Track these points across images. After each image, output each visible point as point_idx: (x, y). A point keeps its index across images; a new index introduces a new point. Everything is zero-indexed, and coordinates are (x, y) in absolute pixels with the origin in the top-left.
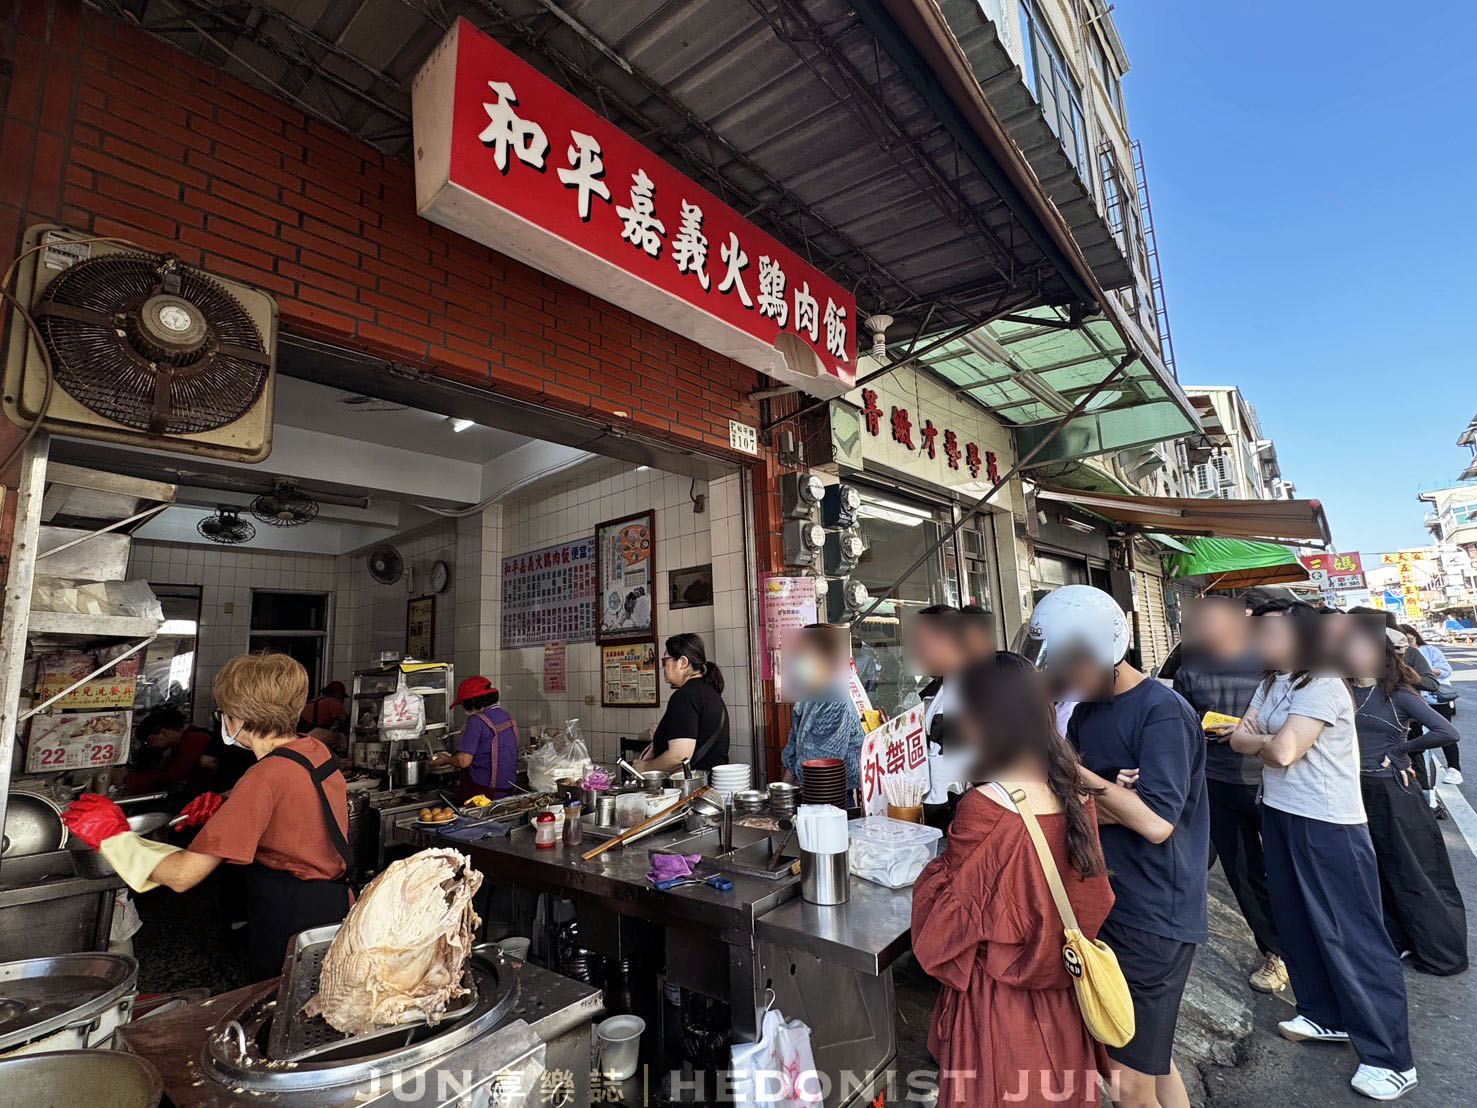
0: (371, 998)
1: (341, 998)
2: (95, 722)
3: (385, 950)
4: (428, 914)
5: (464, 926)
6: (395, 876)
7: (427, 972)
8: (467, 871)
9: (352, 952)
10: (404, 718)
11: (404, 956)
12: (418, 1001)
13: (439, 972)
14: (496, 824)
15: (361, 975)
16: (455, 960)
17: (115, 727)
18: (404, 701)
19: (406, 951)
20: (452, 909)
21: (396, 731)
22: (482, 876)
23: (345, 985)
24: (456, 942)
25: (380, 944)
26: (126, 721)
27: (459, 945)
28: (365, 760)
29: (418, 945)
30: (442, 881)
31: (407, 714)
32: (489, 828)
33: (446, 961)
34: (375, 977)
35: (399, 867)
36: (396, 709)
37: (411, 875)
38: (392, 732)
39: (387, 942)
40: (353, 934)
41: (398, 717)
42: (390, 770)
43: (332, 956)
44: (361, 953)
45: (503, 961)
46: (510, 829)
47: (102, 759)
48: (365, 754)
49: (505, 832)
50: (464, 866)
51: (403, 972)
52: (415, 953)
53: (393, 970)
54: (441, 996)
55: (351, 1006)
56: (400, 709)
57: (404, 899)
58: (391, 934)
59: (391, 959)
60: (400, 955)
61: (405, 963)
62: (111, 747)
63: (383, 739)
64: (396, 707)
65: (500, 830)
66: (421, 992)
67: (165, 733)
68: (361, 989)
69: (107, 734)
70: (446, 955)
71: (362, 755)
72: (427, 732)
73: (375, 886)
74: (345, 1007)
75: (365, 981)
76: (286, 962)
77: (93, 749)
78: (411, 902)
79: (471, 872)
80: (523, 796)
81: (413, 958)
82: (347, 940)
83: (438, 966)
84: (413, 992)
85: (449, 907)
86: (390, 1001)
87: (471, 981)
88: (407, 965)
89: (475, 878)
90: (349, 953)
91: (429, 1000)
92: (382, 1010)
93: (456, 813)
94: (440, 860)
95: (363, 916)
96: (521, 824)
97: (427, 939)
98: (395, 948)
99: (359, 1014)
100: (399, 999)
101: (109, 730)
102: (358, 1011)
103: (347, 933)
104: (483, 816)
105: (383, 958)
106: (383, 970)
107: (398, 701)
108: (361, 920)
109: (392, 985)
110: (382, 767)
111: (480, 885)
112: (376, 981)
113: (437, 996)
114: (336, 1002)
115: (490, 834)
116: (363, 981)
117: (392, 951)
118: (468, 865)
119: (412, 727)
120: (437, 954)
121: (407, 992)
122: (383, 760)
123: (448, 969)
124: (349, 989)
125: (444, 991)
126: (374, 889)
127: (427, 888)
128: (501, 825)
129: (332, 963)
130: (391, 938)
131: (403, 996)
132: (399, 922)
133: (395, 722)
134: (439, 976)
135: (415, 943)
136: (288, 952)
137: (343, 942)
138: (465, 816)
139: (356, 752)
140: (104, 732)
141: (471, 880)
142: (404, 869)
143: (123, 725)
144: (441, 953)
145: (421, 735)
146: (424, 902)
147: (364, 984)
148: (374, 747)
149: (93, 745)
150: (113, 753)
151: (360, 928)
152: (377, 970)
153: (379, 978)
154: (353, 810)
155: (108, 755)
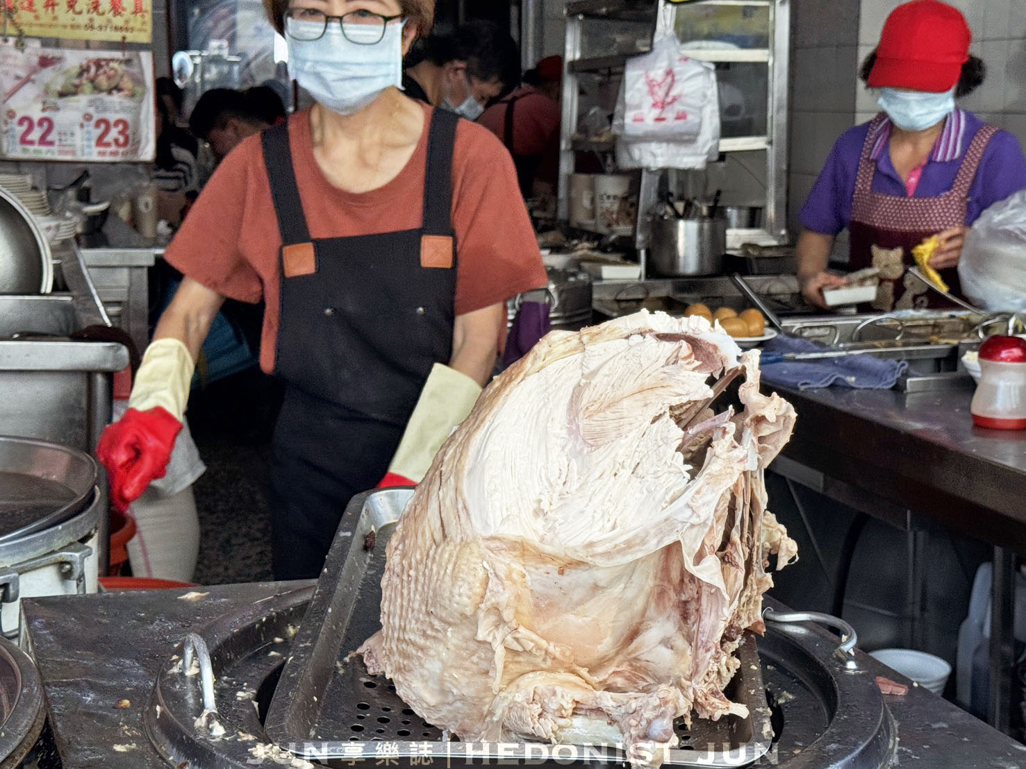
0: (491, 660)
1: (421, 641)
2: (93, 69)
3: (521, 549)
4: (635, 482)
5: (735, 535)
6: (551, 368)
7: (634, 634)
8: (750, 392)
9: (445, 536)
10: (670, 115)
11: (573, 576)
12: (607, 700)
13: (666, 642)
14: (868, 361)
15: (463, 596)
16: (707, 621)
17: (127, 84)
18: (669, 73)
19: (579, 564)
20: (701, 480)
21: (654, 146)
22: (794, 415)
23: (429, 613)
24: (709, 571)
25: (511, 531)
26: (142, 72)
27: (718, 581)
28: (593, 215)
29: (607, 555)
30: (676, 401)
31: (678, 107)
32: (851, 367)
33: (685, 617)
34: (496, 609)
35: (562, 348)
36: (652, 93)
37: (594, 373)
38: (644, 146)
39: (529, 530)
40: (447, 493)
41: (656, 112)
42: (640, 237)
43: (403, 539)
44: (464, 544)
45: (851, 665)
46: (906, 375)
47: (113, 148)
48: (593, 201)
49: (891, 381)
50: (740, 378)
51: (571, 617)
52: (601, 576)
53: (544, 606)
54: (665, 702)
55: (445, 667)
56: (660, 93)
57: (573, 431)
58: (539, 512)
59: (538, 577)
60: (561, 572)
61: (576, 597)
62: (124, 123)
63: (625, 162)
64: (651, 84)
65: (877, 375)
66: (620, 681)
67: (236, 129)
68: (467, 633)
69: (116, 98)
70: (686, 602)
71: (586, 203)
72: (723, 156)
73: (504, 385)
74: (433, 666)
75: (475, 614)
76: (336, 544)
77: (98, 125)
78: (594, 440)
79: (762, 398)
80: (946, 314)
81: (596, 588)
82: (434, 505)
83: (661, 628)
84: (602, 676)
85: (693, 475)
86: (535, 682)
87: (756, 688)
88: (581, 602)
89: (770, 415)
90: (438, 536)
91: (634, 705)
92: (519, 698)
93: (772, 325)
94: (669, 347)
95: (472, 450)
96: (938, 369)
97: (629, 545)
98: (548, 549)
99: (465, 692)
100: (563, 683)
101: (118, 89)
102: (463, 685)
103: (436, 488)
104: (839, 342)
105: (517, 567)
106: (518, 597)
107: (658, 74)
108: (468, 463)
109: (543, 643)
110: (624, 229)
111: (785, 439)
112: (500, 622)
113: (655, 701)
114: (411, 650)
115: (851, 380)
116: (469, 611)
117: (542, 557)
118: (753, 376)
119: (685, 139)
120: (661, 594)
121: (584, 672)
122: (629, 214)
123: (689, 639)
124: (437, 624)
125: (674, 692)
126: (499, 390)
127: (638, 414)
128: (880, 364)
129: (404, 556)
130: (539, 524)
131: (573, 678)
132: (559, 488)
133: (649, 124)
134: (666, 653)
135: (600, 549)
136: (344, 523)
137: (425, 508)
138: (793, 336)
139: (574, 194)
140: (110, 92)
141: (760, 420)
142: (579, 356)
143: (139, 81)
144: (672, 595)
145: (709, 163)
146: (624, 449)
147: (470, 620)
148: (611, 186)
149: (96, 117)
150: (130, 138)
151: (465, 486)
152: (504, 596)
153: (508, 615)
154: (556, 303)
155: (122, 140)
